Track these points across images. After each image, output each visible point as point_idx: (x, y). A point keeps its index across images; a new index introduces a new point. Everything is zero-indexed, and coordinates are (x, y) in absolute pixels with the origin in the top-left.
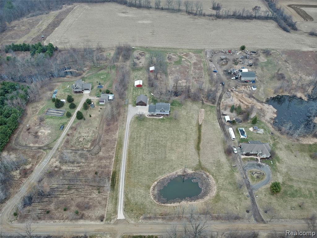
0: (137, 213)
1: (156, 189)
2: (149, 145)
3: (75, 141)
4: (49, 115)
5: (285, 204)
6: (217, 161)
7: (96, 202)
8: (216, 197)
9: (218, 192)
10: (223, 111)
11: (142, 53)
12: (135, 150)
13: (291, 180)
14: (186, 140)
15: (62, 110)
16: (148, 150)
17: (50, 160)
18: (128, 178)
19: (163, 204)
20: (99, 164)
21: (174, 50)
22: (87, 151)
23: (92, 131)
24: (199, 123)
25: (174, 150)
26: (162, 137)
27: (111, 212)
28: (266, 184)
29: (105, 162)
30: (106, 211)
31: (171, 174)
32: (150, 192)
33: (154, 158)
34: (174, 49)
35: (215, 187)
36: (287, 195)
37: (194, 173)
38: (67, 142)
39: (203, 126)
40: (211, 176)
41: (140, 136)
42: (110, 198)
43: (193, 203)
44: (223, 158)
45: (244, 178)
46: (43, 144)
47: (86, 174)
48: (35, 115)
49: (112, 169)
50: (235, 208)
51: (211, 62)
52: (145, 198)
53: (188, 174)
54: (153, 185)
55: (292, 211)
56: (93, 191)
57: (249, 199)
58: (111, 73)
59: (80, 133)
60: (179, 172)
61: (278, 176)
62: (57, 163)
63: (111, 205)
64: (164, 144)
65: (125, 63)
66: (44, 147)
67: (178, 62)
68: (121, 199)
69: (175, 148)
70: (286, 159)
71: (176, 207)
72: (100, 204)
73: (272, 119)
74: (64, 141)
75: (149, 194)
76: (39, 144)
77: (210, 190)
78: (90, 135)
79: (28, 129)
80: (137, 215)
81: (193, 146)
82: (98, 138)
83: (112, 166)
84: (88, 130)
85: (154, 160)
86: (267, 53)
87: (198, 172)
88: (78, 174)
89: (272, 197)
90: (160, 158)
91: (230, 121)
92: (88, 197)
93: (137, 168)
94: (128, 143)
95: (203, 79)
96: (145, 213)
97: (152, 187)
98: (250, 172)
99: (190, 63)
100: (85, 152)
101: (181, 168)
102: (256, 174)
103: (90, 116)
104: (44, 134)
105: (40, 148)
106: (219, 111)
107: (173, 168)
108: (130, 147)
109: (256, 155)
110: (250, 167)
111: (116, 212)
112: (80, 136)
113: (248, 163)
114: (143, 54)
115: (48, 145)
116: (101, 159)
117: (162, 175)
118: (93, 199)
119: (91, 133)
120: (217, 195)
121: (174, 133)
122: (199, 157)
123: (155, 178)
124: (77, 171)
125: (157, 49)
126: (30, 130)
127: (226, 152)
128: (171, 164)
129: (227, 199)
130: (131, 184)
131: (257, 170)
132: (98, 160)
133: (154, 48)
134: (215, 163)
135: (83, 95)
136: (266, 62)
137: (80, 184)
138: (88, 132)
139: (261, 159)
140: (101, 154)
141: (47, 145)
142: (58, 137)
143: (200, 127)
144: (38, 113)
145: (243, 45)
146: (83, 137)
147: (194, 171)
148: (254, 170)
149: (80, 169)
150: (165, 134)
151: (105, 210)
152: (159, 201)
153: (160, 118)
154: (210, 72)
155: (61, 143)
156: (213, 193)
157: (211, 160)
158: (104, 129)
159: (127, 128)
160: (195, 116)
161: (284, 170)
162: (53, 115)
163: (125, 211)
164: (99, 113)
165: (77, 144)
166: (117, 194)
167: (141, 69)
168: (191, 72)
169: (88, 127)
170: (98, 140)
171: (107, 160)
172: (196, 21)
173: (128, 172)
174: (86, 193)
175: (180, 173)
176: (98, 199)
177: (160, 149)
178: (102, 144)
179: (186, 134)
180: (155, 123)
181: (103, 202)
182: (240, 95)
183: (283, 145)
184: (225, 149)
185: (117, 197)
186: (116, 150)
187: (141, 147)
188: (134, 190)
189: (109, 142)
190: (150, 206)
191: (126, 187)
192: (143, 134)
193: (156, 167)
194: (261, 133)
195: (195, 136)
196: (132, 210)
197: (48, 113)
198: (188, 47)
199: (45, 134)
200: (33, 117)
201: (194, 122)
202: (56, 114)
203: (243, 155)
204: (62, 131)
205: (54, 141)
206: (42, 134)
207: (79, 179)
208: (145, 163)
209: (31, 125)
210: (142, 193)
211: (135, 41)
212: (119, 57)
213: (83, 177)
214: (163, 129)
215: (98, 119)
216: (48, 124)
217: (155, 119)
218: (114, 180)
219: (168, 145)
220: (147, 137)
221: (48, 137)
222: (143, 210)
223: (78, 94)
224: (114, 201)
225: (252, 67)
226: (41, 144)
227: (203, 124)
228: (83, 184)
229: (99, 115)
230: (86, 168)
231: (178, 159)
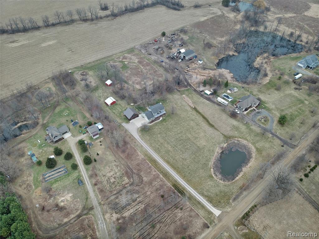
0: (225, 201)
1: (218, 174)
2: (177, 146)
3: (108, 186)
4: (50, 180)
5: (294, 127)
6: (233, 126)
7: (187, 218)
8: (257, 150)
9: (255, 147)
10: (199, 89)
11: (83, 73)
13: (282, 110)
14: (197, 125)
15: (59, 167)
16: (180, 150)
17: (105, 219)
18: (189, 182)
19: (234, 181)
20: (154, 188)
21: (109, 58)
22: (130, 185)
23: (114, 167)
24: (192, 107)
25: (198, 138)
26: (179, 134)
27: (207, 216)
28: (273, 122)
29: (156, 183)
30: (203, 218)
31: (215, 156)
32: (216, 179)
33: (191, 152)
35: (250, 145)
36: (289, 121)
37: (228, 144)
38: (101, 191)
39: (197, 107)
40: (240, 139)
41: (162, 144)
42: (194, 206)
43: (250, 164)
44: (234, 122)
45: (259, 127)
46: (78, 210)
47: (152, 204)
48: (33, 191)
49: (169, 184)
50: (274, 149)
51: (151, 55)
52: (218, 186)
53: (226, 148)
54: (212, 173)
55: (301, 129)
56: (174, 212)
57: (275, 138)
58: (70, 106)
59: (104, 176)
60: (218, 150)
61: (274, 113)
62: (115, 216)
63: (202, 211)
64: (186, 137)
65: (75, 90)
66: (82, 211)
67: (125, 67)
68: (202, 200)
69: (197, 136)
70: (267, 99)
71: (243, 176)
72: (191, 217)
73: (232, 78)
74: (98, 193)
75: (217, 181)
76: (73, 214)
77: (249, 148)
78: (117, 171)
79: (43, 209)
80: (226, 203)
81: (207, 126)
82: (127, 169)
83: (167, 182)
84: (109, 167)
85: (193, 154)
86: (183, 31)
87: (230, 142)
88: (145, 209)
89: (284, 128)
90: (195, 150)
91: (211, 94)
92: (176, 219)
93: (187, 169)
94: (158, 155)
95: (159, 72)
96: (229, 196)
97: (213, 175)
98: (258, 120)
99: (135, 63)
100: (130, 188)
101: (217, 148)
102: (262, 120)
103: (98, 154)
104: (67, 201)
105: (79, 216)
106: (195, 90)
107: (212, 151)
108: (162, 157)
109: (251, 107)
110: (255, 117)
111: (210, 213)
112: (108, 178)
113: (251, 115)
114: (85, 73)
116: (150, 183)
117: (210, 161)
118: (182, 218)
119: (115, 168)
120: (257, 149)
121: (183, 125)
122: (219, 131)
123: (208, 167)
124: (142, 208)
125: (93, 63)
126: (46, 209)
127: (231, 116)
128: (207, 149)
129: (264, 147)
130: (197, 184)
131: (261, 116)
132: (149, 185)
133: (88, 63)
135: (66, 140)
136: (189, 38)
137: (157, 216)
138: (112, 169)
139: (256, 107)
140: (145, 179)
141: (84, 208)
142: (87, 193)
143: (195, 109)
144: (33, 186)
145: (162, 31)
146: (112, 176)
147: (227, 143)
148: (259, 117)
149: (142, 204)
150: (178, 130)
151: (201, 218)
152: (229, 181)
153: (160, 119)
154: (159, 64)
155: (96, 196)
156: (253, 150)
157: (229, 129)
158: (123, 157)
159: (143, 144)
160: (184, 103)
161: (273, 107)
162: (55, 178)
163: (215, 206)
164: (103, 147)
165: (113, 186)
166: (196, 199)
167: (97, 87)
168: (145, 71)
169: (106, 165)
170: (129, 170)
171: (157, 181)
172: (99, 25)
173: (184, 177)
174: (171, 218)
175: (220, 151)
176: (186, 215)
177: (188, 143)
178: (137, 171)
179: (193, 120)
180: (160, 126)
181: (193, 214)
182: (196, 71)
183: (256, 91)
184: (229, 115)
185: (198, 202)
186: (155, 168)
187: (172, 151)
188: (204, 187)
189: (141, 165)
190: (227, 189)
191: (196, 189)
192: (162, 141)
193: (199, 159)
194: (237, 91)
195: (200, 119)
196: (219, 202)
197: (46, 180)
198: (121, 50)
199: (68, 201)
200: (32, 194)
201: (189, 109)
202: (57, 175)
203: (243, 112)
204: (83, 185)
205: (87, 200)
206: (65, 203)
207: (151, 213)
208: (189, 161)
209: (41, 202)
210: (212, 184)
211: (62, 65)
212: (63, 87)
213: (153, 208)
214: (173, 127)
215: (107, 153)
216: (60, 190)
217: (158, 123)
218: (180, 191)
219: (190, 137)
220: (168, 141)
221: (75, 200)
222: (226, 195)
223: (59, 142)
224: (199, 206)
225: (184, 46)
226: (77, 212)
227: (195, 106)
228: (160, 214)
229: (105, 149)
230: (146, 200)
231: (208, 142)
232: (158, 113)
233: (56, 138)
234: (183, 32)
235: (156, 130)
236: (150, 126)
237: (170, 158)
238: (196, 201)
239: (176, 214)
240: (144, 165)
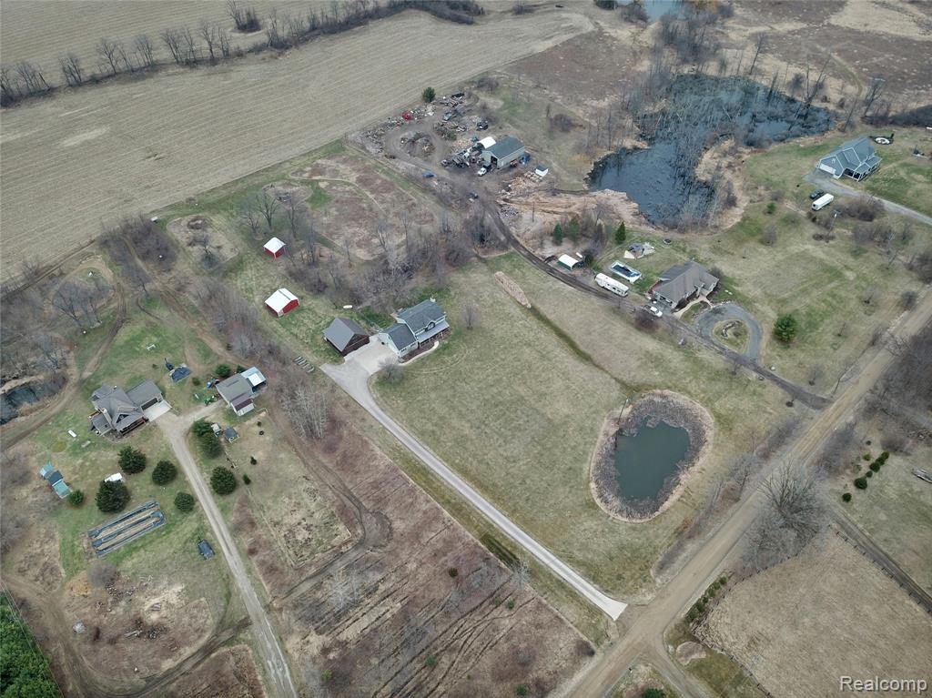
0: (634, 574)
1: (610, 498)
2: (487, 422)
3: (291, 552)
4: (115, 548)
5: (819, 348)
6: (645, 355)
7: (530, 632)
8: (718, 421)
9: (713, 411)
10: (541, 254)
11: (194, 220)
12: (466, 455)
13: (784, 302)
14: (543, 357)
15: (139, 507)
16: (497, 434)
17: (285, 652)
18: (527, 524)
19: (657, 513)
20: (428, 550)
21: (271, 175)
22: (356, 547)
23: (305, 495)
24: (525, 306)
25: (546, 394)
26: (492, 386)
27: (585, 621)
28: (760, 338)
29: (433, 534)
30: (574, 628)
31: (598, 444)
32: (606, 511)
33: (529, 439)
34: (267, 170)
35: (698, 405)
36: (804, 331)
37: (634, 409)
38: (271, 570)
39: (538, 306)
40: (667, 392)
41: (441, 418)
42: (546, 596)
43: (698, 464)
44: (648, 343)
45: (721, 353)
46: (203, 631)
47: (424, 597)
48: (63, 586)
49: (471, 536)
50: (767, 415)
51: (394, 158)
52: (612, 531)
53: (628, 419)
54: (595, 495)
55: (837, 351)
56: (489, 617)
57: (766, 381)
58: (162, 322)
59: (276, 524)
60: (607, 428)
61: (762, 310)
62: (316, 641)
63: (569, 607)
64: (512, 396)
65: (174, 273)
66: (217, 634)
67: (319, 197)
68: (570, 575)
69: (543, 389)
70: (738, 272)
71: (682, 497)
72: (541, 627)
73: (635, 214)
74: (261, 577)
75: (609, 516)
76: (189, 644)
77: (696, 417)
78: (313, 506)
79: (97, 635)
80: (640, 577)
81: (572, 360)
82: (345, 498)
83: (463, 529)
84: (290, 498)
85: (535, 444)
86: (486, 84)
87: (639, 402)
88: (405, 615)
89: (791, 351)
90: (541, 430)
91: (576, 264)
92: (497, 637)
93: (519, 488)
94: (432, 452)
95: (423, 207)
96: (647, 558)
97: (598, 501)
98: (717, 333)
99: (349, 184)
100: (354, 554)
101: (603, 420)
102: (729, 331)
103: (254, 462)
104: (169, 606)
105: (208, 650)
106: (531, 257)
107: (589, 431)
108: (446, 458)
109: (694, 296)
110: (707, 325)
111: (595, 611)
112: (290, 531)
113: (697, 320)
114: (200, 222)
115: (221, 622)
116: (415, 535)
117: (586, 460)
118: (514, 632)
119: (308, 501)
120: (718, 417)
121: (503, 360)
122: (607, 372)
123: (581, 478)
124: (395, 611)
125: (224, 192)
126: (106, 635)
127: (640, 327)
128: (575, 425)
129: (739, 409)
130: (550, 528)
131: (724, 322)
132: (412, 544)
133: (209, 192)
134: (646, 364)
135: (155, 426)
136: (504, 105)
137: (440, 632)
138: (299, 504)
139: (708, 297)
140: (399, 525)
141: (221, 625)
142: (228, 579)
143: (534, 311)
144: (63, 571)
146: (299, 524)
147: (631, 406)
148: (719, 325)
149: (393, 601)
150: (488, 376)
151: (570, 628)
152: (643, 514)
153: (435, 347)
154: (422, 183)
155: (256, 585)
157: (634, 363)
158: (330, 466)
159: (387, 422)
160: (501, 296)
161: (758, 292)
162: (129, 541)
163: (607, 591)
164: (267, 438)
165: (306, 553)
166: (550, 574)
167: (241, 262)
168: (378, 205)
169: (279, 493)
170: (348, 503)
171: (433, 528)
173: (512, 513)
174: (483, 635)
175: (613, 430)
176: (524, 622)
177: (519, 413)
178: (372, 503)
179: (530, 345)
180: (436, 365)
181: (545, 617)
182: (531, 200)
183: (704, 250)
184: (632, 324)
185: (558, 581)
186: (426, 490)
187: (474, 438)
188: (572, 536)
189: (383, 484)
190: (639, 538)
191: (549, 545)
192: (443, 410)
193: (554, 455)
194: (651, 251)
195: (549, 338)
196: (620, 577)
197: (101, 548)
198: (305, 147)
199: (172, 606)
200: (60, 593)
201: (516, 311)
202: (133, 530)
203: (673, 311)
204: (216, 557)
205: (228, 601)
206: (164, 612)
207: (422, 623)
208: (524, 465)
209: (89, 617)
210: (595, 527)
211: (130, 200)
212: (136, 265)
213: (427, 608)
214: (472, 368)
215: (282, 455)
216: (147, 575)
217: (428, 357)
218: (504, 554)
219: (523, 394)
220: (460, 408)
221: (192, 604)
222: (637, 557)
223: (134, 433)
224: (563, 595)
225: (489, 128)
226: (199, 637)
227: (533, 301)
228: (449, 624)
229: (274, 443)
230: (406, 586)
231: (576, 405)
232: (426, 330)
233: (123, 420)
234: (485, 88)
235: (425, 379)
236: (405, 368)
237: (470, 459)
238: (551, 580)
239: (496, 621)
240: (393, 486)
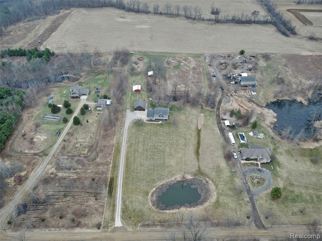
0: (135, 220)
1: (155, 196)
2: (148, 151)
3: (72, 147)
4: (45, 121)
5: (286, 209)
6: (217, 166)
7: (93, 209)
8: (216, 202)
9: (218, 198)
10: (222, 116)
11: (140, 57)
12: (133, 155)
13: (292, 185)
14: (185, 145)
15: (58, 115)
16: (147, 156)
17: (46, 167)
18: (125, 184)
19: (162, 211)
20: (96, 171)
21: (172, 55)
22: (84, 157)
23: (89, 137)
24: (198, 128)
25: (173, 155)
26: (161, 143)
27: (108, 220)
28: (266, 189)
29: (102, 168)
30: (103, 219)
31: (170, 180)
32: (149, 198)
33: (153, 164)
34: (172, 53)
35: (215, 193)
36: (288, 200)
37: (193, 179)
38: (64, 148)
39: (202, 131)
40: (210, 182)
41: (138, 142)
42: (107, 205)
43: (192, 209)
44: (223, 163)
45: (244, 184)
46: (39, 150)
47: (83, 180)
48: (31, 121)
49: (109, 176)
50: (235, 214)
51: (210, 66)
52: (144, 204)
53: (187, 180)
54: (152, 191)
55: (293, 216)
56: (90, 198)
57: (250, 204)
58: (109, 78)
59: (76, 139)
60: (179, 177)
61: (279, 181)
62: (53, 170)
63: (109, 213)
64: (163, 149)
65: (123, 68)
66: (40, 153)
67: (177, 67)
68: (119, 205)
69: (174, 153)
70: (287, 164)
71: (175, 213)
72: (97, 211)
73: (271, 123)
74: (60, 147)
75: (148, 200)
76: (34, 150)
77: (210, 196)
78: (87, 141)
79: (24, 135)
80: (135, 223)
81: (192, 152)
82: (95, 144)
83: (110, 172)
84: (85, 135)
85: (153, 166)
86: (266, 57)
87: (197, 177)
88: (75, 180)
89: (273, 202)
90: (159, 164)
91: (229, 125)
92: (85, 204)
93: (135, 174)
94: (126, 148)
95: (202, 84)
96: (143, 220)
97: (150, 194)
98: (251, 177)
99: (189, 67)
100: (82, 158)
101: (180, 174)
102: (256, 179)
103: (88, 122)
104: (40, 140)
105: (35, 154)
106: (218, 116)
107: (172, 174)
108: (128, 153)
109: (256, 160)
110: (250, 172)
111: (113, 219)
112: (77, 142)
113: (248, 168)
114: (141, 58)
115: (44, 151)
116: (98, 165)
118: (90, 206)
119: (88, 139)
120: (217, 201)
121: (173, 138)
122: (199, 162)
123: (154, 185)
124: (74, 178)
126: (26, 137)
127: (226, 157)
128: (170, 170)
129: (228, 205)
130: (129, 190)
131: (258, 175)
132: (95, 166)
133: (152, 52)
134: (214, 169)
135: (80, 100)
136: (265, 66)
137: (76, 191)
138: (85, 138)
139: (261, 164)
140: (98, 160)
141: (43, 152)
142: (55, 143)
143: (199, 132)
144: (33, 118)
145: (242, 49)
146: (80, 142)
147: (194, 177)
148: (255, 175)
149: (76, 175)
150: (163, 139)
151: (102, 218)
152: (157, 208)
153: (159, 123)
154: (210, 77)
155: (57, 149)
156: (213, 199)
157: (211, 166)
158: (101, 134)
159: (125, 133)
160: (195, 121)
161: (285, 175)
162: (49, 121)
163: (122, 218)
164: (97, 118)
165: (74, 150)
166: (115, 201)
167: (140, 73)
168: (190, 77)
169: (84, 132)
170: (95, 146)
171: (104, 167)
172: (195, 25)
173: (126, 178)
174: (83, 200)
175: (179, 179)
176: (95, 206)
177: (159, 155)
178: (99, 150)
179: (185, 139)
180: (153, 127)
181: (100, 210)
182: (240, 99)
183: (283, 149)
184: (224, 154)
185: (115, 204)
186: (114, 156)
187: (140, 152)
188: (132, 197)
189: (107, 147)
190: (148, 213)
191: (124, 193)
192: (141, 139)
193: (154, 173)
194: (262, 138)
195: (194, 141)
196: (130, 218)
197: (44, 119)
198: (187, 52)
200: (29, 123)
201: (193, 127)
202: (52, 119)
203: (243, 160)
204: (58, 137)
205: (50, 147)
206: (38, 140)
207: (75, 185)
208: (143, 169)
209: (27, 131)
210: (140, 199)
211: (133, 46)
212: (117, 62)
213: (80, 183)
214: (162, 135)
215: (95, 125)
216: (44, 130)
217: (154, 124)
218: (111, 186)
219: (166, 151)
220: (146, 143)
221: (43, 143)
222: (141, 217)
223: (75, 99)
224: (111, 208)
225: (252, 71)
226: (37, 150)
227: (202, 128)
228: (80, 191)
229: (96, 121)
230: (82, 175)
231: (177, 165)
232: (159, 116)
233: (74, 94)
234: (264, 58)
235: (146, 129)
236: (146, 123)
237: (133, 157)
238: (113, 203)
239: (90, 200)
240: (108, 149)
